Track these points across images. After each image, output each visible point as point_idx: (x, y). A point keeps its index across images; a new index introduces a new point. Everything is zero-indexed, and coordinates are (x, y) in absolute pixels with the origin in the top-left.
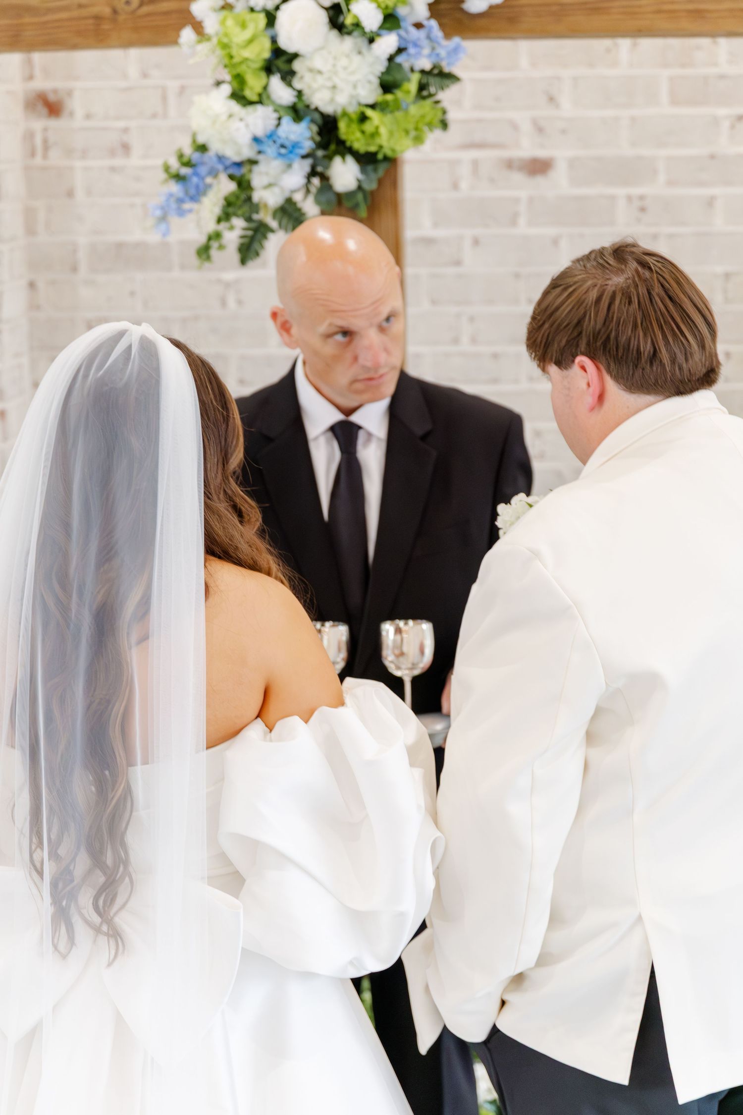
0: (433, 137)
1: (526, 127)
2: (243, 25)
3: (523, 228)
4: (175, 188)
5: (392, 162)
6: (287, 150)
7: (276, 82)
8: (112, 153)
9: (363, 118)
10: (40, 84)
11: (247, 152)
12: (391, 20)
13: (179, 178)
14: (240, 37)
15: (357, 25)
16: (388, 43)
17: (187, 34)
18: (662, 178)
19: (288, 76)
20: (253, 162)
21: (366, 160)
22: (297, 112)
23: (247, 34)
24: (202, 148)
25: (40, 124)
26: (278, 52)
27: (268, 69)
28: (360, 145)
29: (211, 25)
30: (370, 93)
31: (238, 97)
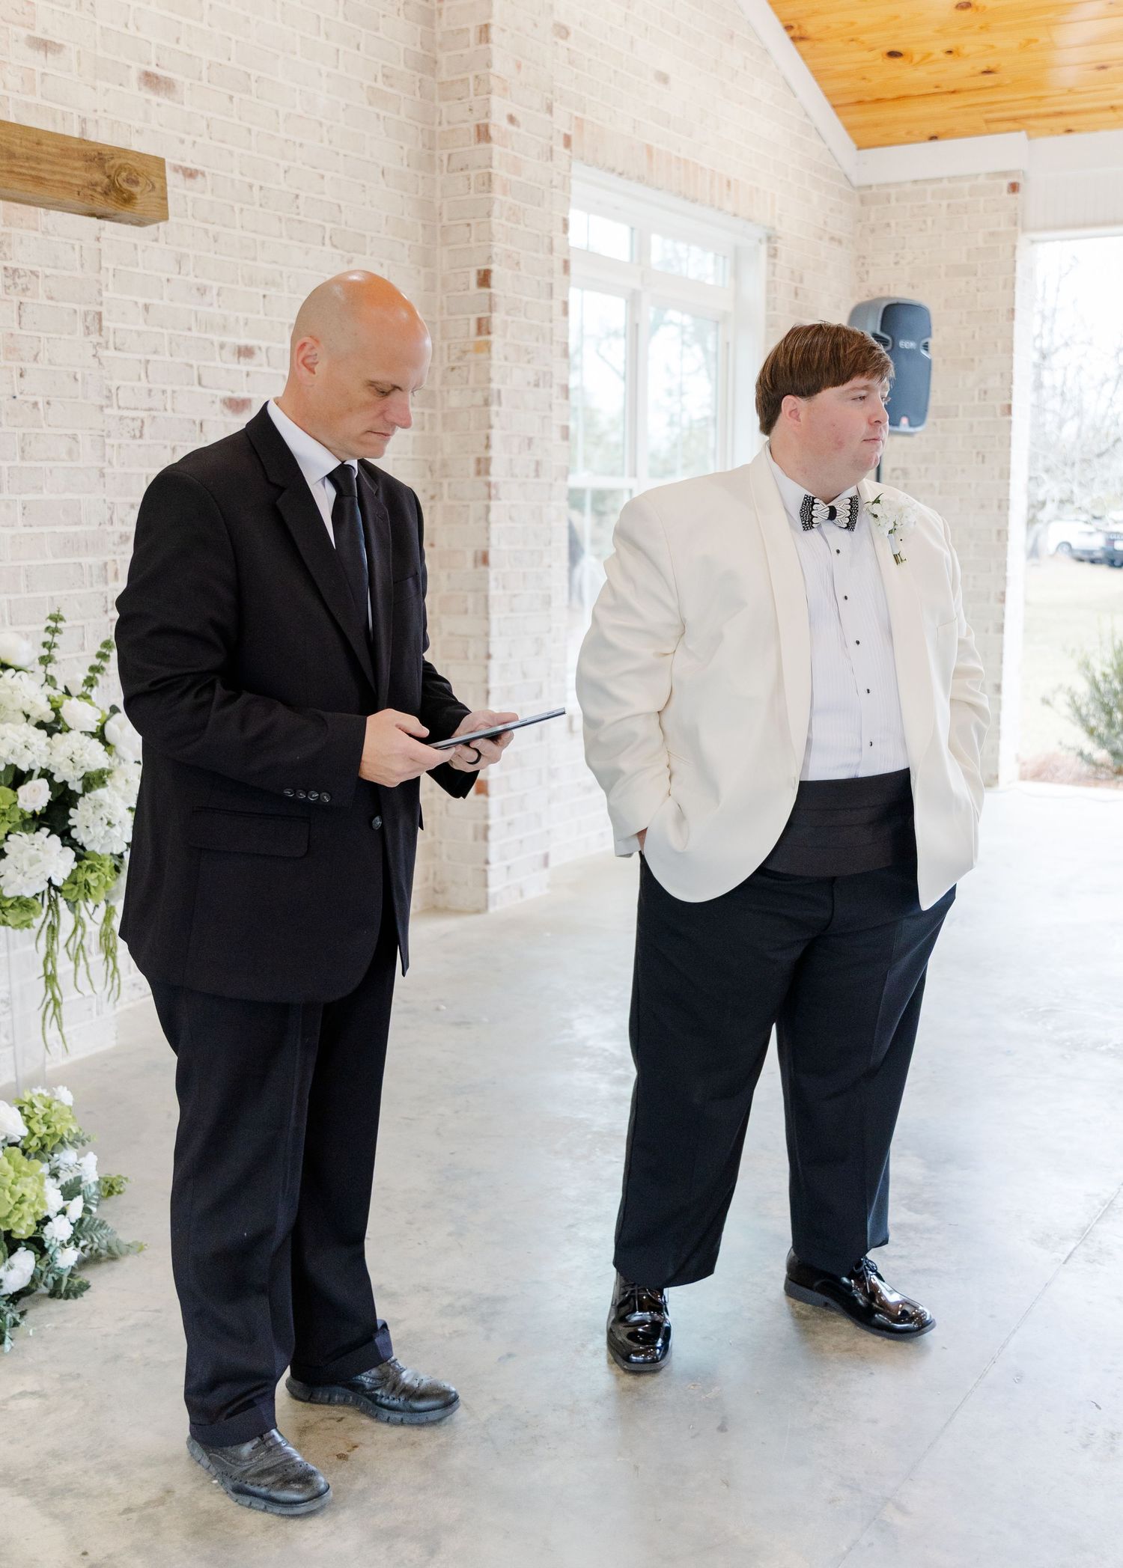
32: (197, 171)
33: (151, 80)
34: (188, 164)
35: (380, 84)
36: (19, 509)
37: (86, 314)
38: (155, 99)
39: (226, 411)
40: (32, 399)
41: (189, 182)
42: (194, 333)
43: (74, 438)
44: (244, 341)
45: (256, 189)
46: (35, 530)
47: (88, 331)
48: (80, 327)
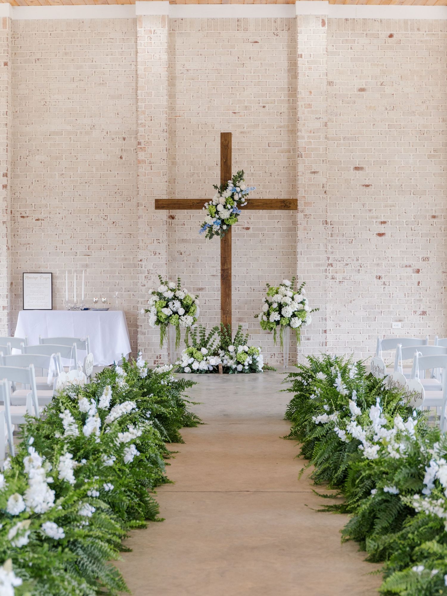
0: (236, 223)
1: (246, 222)
2: (212, 207)
3: (245, 238)
4: (202, 228)
5: (231, 225)
6: (218, 224)
7: (216, 215)
8: (182, 225)
9: (228, 220)
10: (171, 214)
11: (212, 224)
12: (232, 208)
13: (203, 227)
14: (212, 209)
15: (228, 208)
16: (231, 210)
17: (204, 208)
18: (267, 230)
19: (218, 214)
20: (213, 225)
21: (228, 225)
22: (219, 219)
23: (213, 209)
24: (206, 223)
25: (170, 220)
26: (217, 211)
27: (215, 213)
28: (227, 223)
29: (207, 207)
30: (228, 217)
31: (211, 217)
32: (370, 185)
33: (356, 168)
34: (367, 184)
35: (432, 153)
36: (306, 258)
37: (323, 221)
38: (357, 172)
39: (377, 236)
40: (309, 238)
41: (367, 188)
42: (368, 220)
43: (319, 245)
44: (383, 220)
45: (388, 186)
46: (310, 262)
47: (323, 224)
48: (321, 223)
